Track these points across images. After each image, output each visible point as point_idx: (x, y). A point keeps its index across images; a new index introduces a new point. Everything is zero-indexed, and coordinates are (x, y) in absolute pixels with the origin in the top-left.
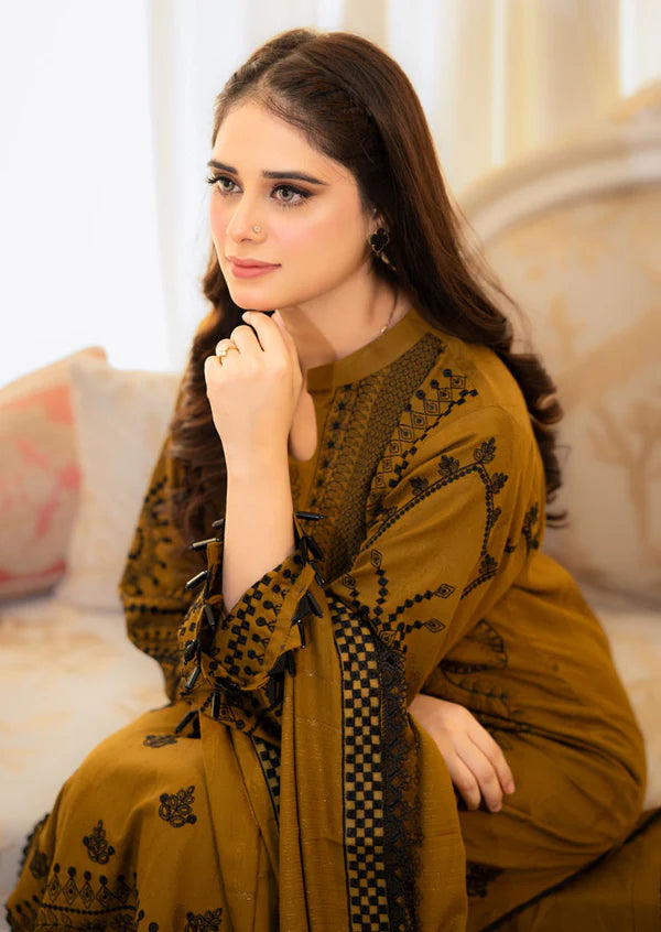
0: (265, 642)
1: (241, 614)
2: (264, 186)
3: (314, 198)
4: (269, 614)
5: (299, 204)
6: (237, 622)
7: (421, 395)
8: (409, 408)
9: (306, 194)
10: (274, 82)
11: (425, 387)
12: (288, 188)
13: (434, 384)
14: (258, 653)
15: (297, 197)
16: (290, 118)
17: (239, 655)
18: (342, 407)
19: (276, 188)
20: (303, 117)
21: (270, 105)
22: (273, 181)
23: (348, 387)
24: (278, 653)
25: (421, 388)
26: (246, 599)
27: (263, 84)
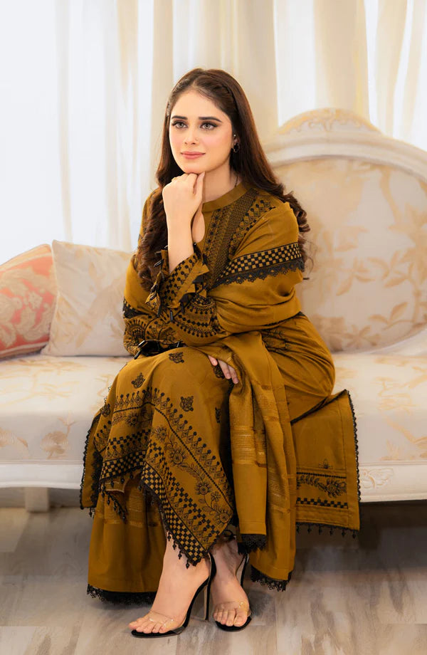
0: (179, 288)
1: (173, 275)
2: (198, 123)
3: (218, 128)
4: (182, 277)
5: (212, 129)
6: (171, 278)
7: (252, 210)
8: (247, 214)
9: (215, 126)
10: (198, 84)
11: (254, 207)
12: (207, 123)
13: (257, 206)
14: (175, 292)
15: (211, 127)
16: (208, 96)
17: (169, 291)
18: (217, 218)
19: (203, 124)
20: (213, 95)
21: (199, 92)
22: (202, 121)
23: (219, 210)
24: (184, 293)
25: (252, 207)
26: (176, 270)
27: (194, 85)
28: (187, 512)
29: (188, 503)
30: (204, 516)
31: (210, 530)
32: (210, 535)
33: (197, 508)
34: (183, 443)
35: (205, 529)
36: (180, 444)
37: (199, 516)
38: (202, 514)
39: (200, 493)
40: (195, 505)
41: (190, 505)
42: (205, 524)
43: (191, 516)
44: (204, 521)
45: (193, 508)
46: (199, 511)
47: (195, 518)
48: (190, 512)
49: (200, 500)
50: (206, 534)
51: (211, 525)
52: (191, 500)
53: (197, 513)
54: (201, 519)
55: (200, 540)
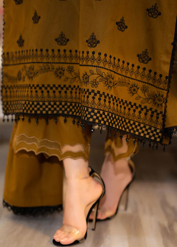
28: (133, 112)
29: (130, 106)
30: (145, 107)
31: (155, 114)
32: (158, 118)
33: (137, 105)
34: (107, 69)
35: (152, 116)
36: (106, 71)
37: (142, 109)
38: (143, 107)
39: (133, 94)
40: (135, 104)
41: (132, 106)
42: (150, 113)
43: (137, 113)
44: (147, 111)
45: (134, 107)
46: (140, 106)
47: (140, 112)
48: (134, 111)
49: (137, 99)
50: (154, 118)
51: (153, 110)
52: (130, 103)
53: (139, 109)
54: (145, 110)
55: (153, 125)
